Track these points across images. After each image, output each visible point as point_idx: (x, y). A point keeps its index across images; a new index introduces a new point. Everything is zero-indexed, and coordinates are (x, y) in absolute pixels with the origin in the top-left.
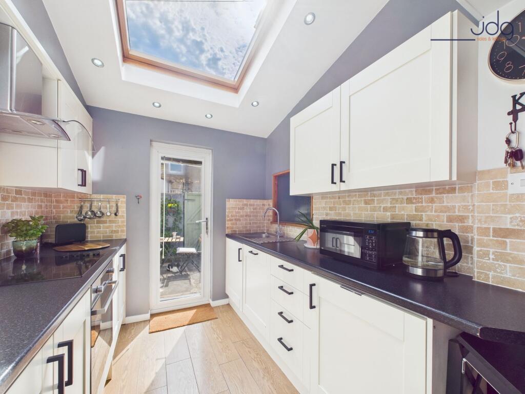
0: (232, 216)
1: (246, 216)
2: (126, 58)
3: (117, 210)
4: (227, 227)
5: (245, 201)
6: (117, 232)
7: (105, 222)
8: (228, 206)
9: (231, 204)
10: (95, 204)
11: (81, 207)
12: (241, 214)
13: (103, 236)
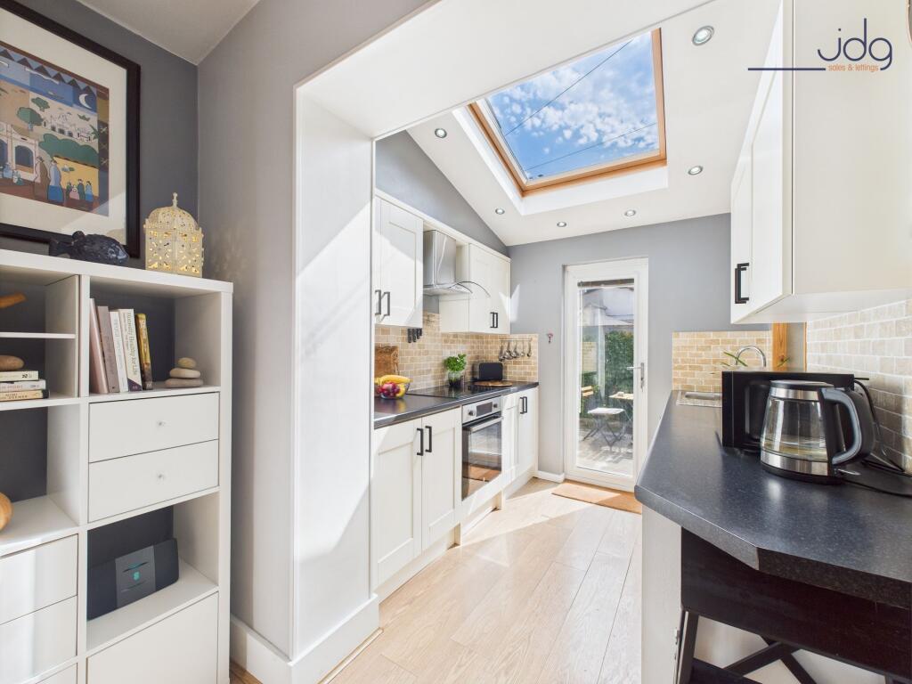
0: (683, 361)
1: (715, 362)
2: (524, 191)
3: (530, 351)
4: (675, 379)
5: (712, 335)
6: (529, 374)
7: (519, 363)
8: (675, 344)
9: (681, 340)
10: (513, 344)
11: (502, 348)
12: (703, 358)
13: (519, 378)
